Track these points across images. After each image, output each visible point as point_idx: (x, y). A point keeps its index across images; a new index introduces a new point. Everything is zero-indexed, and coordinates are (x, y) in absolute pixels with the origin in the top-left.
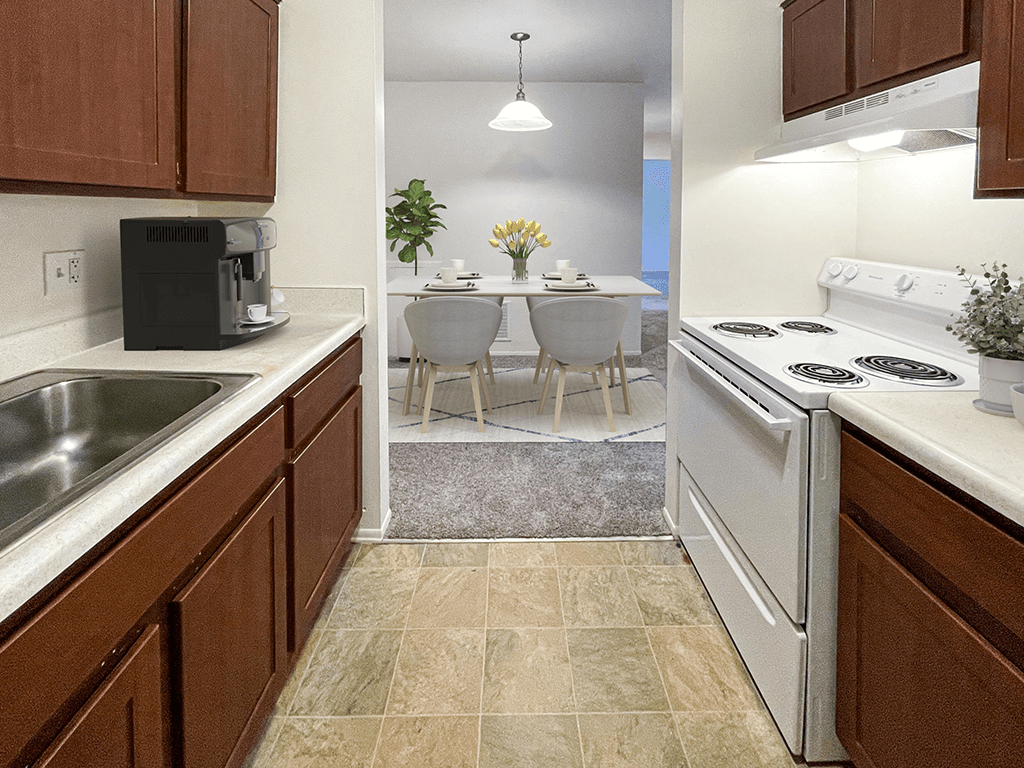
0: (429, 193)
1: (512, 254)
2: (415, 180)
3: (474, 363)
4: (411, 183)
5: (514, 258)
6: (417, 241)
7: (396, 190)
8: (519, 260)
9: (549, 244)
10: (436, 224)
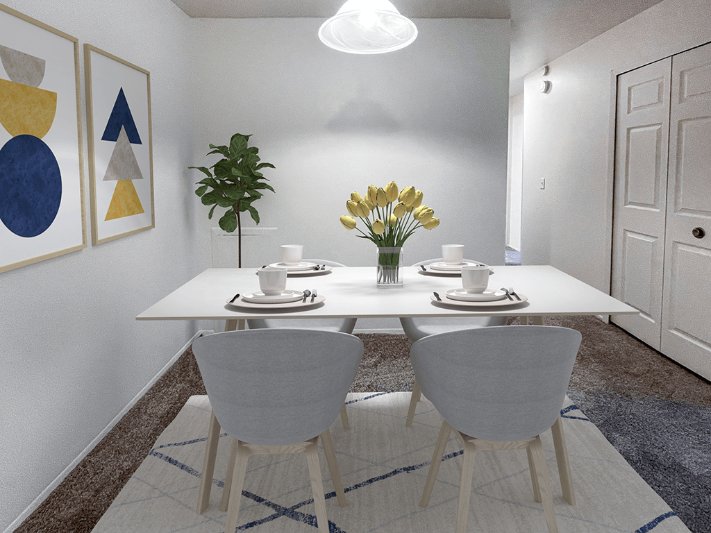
0: (256, 150)
1: (376, 239)
2: (237, 135)
3: (315, 439)
4: (232, 139)
5: (380, 246)
6: (241, 205)
7: (212, 146)
8: (388, 250)
9: (437, 222)
10: (264, 186)
